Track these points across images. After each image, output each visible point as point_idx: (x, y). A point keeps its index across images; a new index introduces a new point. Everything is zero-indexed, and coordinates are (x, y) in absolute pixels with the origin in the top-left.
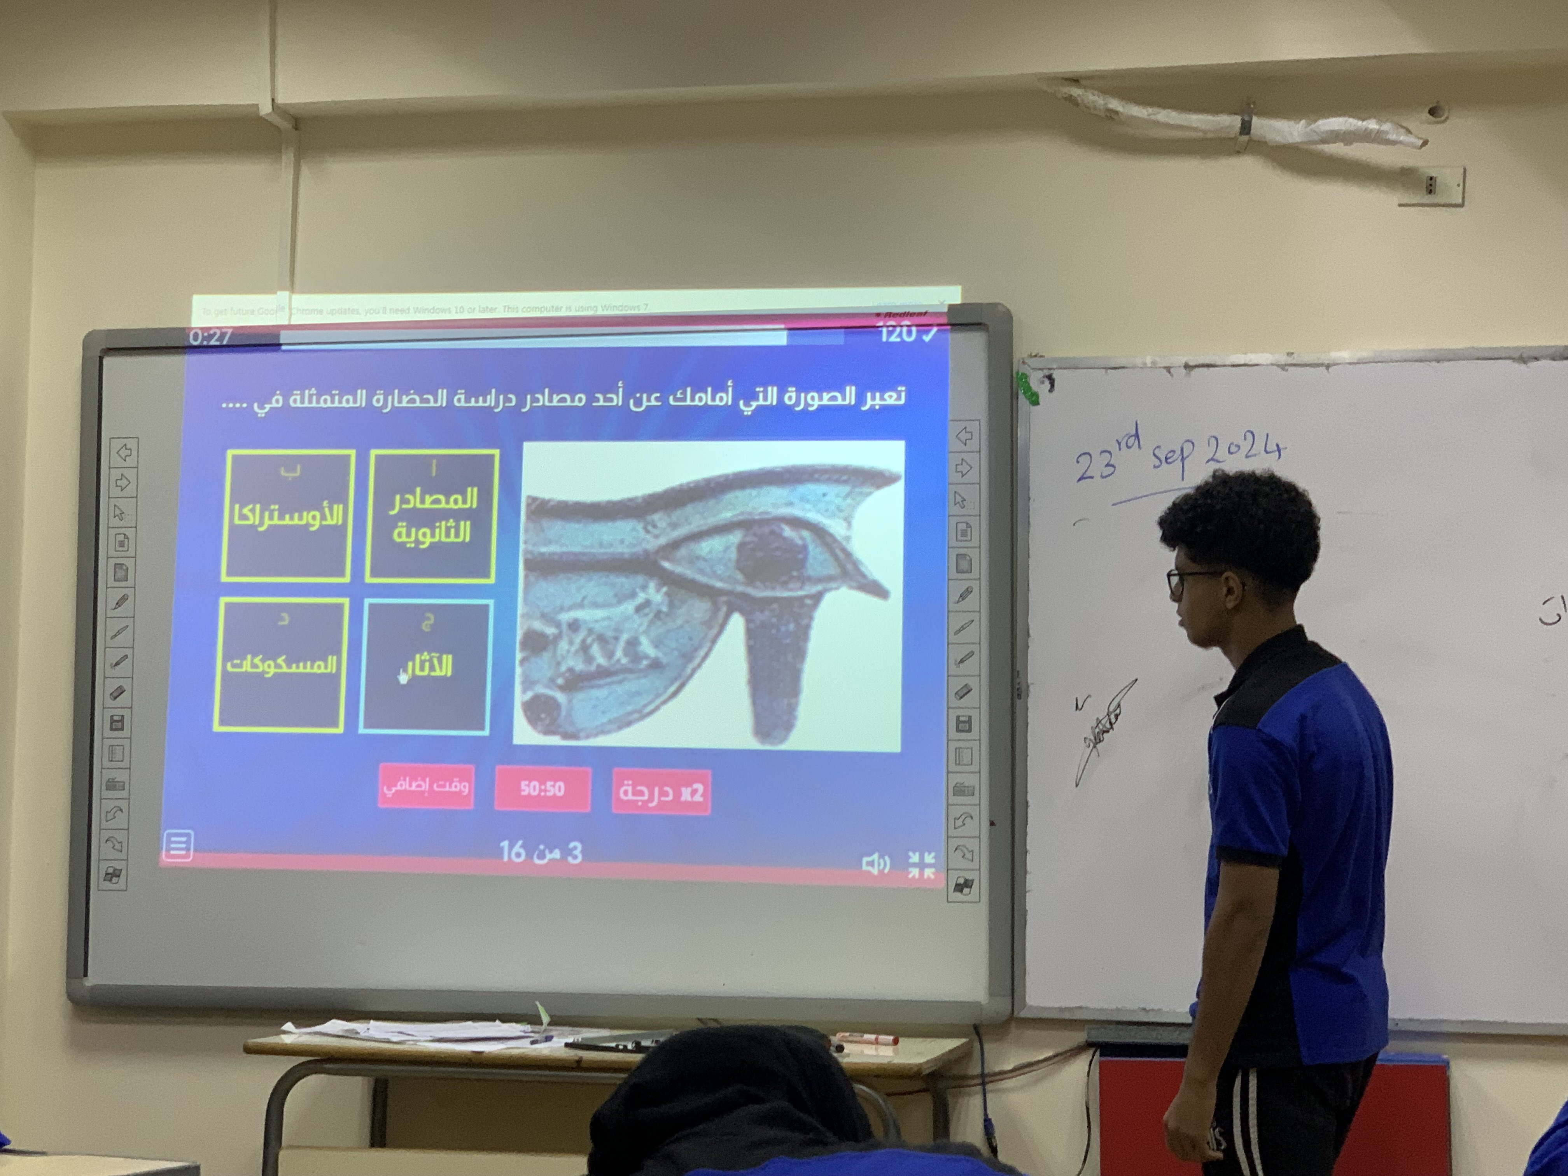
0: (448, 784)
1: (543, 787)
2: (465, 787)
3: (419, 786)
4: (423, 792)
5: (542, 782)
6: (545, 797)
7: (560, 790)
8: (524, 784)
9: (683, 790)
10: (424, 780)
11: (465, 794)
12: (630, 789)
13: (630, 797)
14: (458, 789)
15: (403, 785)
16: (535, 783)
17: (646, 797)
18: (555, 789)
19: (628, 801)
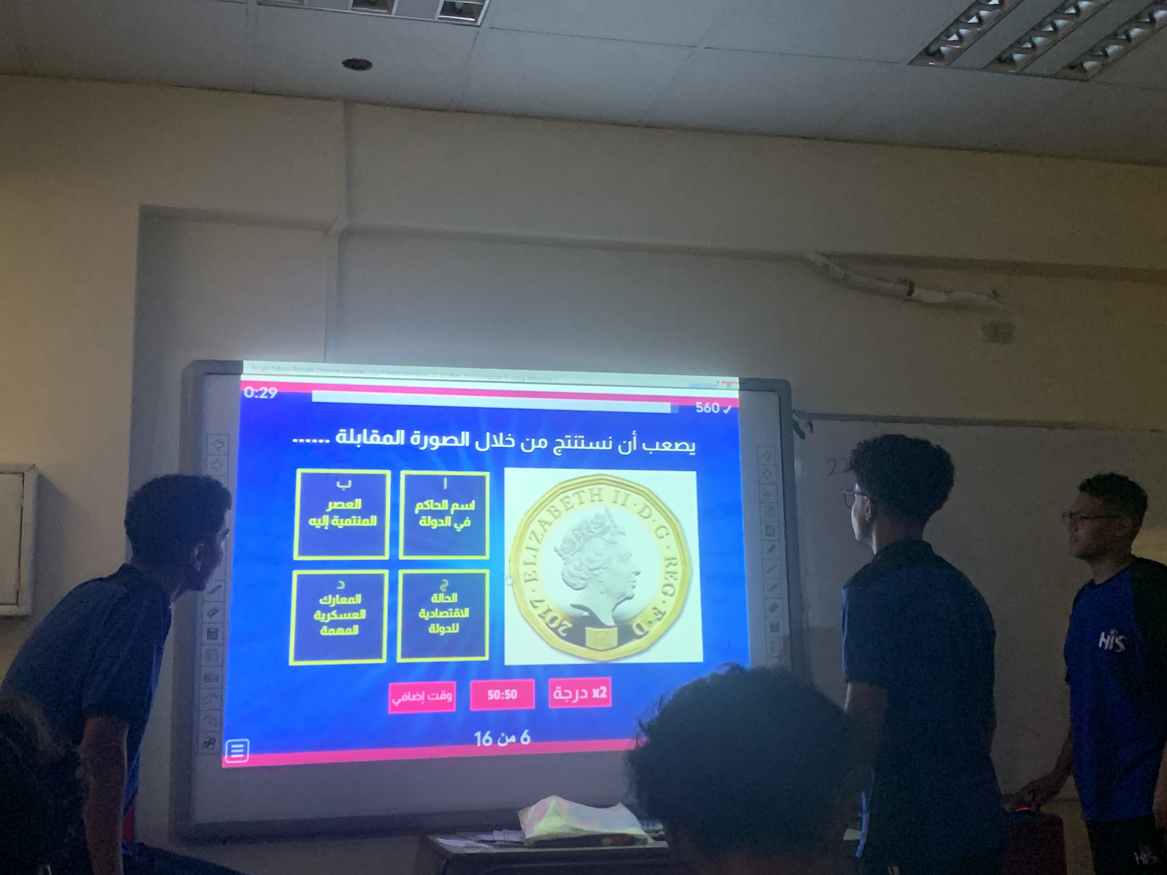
0: (437, 695)
1: (503, 694)
2: (449, 696)
3: (418, 697)
4: (421, 701)
5: (502, 690)
6: (505, 699)
7: (514, 695)
8: (490, 692)
9: (594, 690)
10: (421, 694)
11: (449, 701)
12: (560, 692)
13: (561, 697)
14: (444, 698)
15: (406, 698)
16: (498, 691)
17: (570, 697)
18: (512, 694)
19: (560, 700)
